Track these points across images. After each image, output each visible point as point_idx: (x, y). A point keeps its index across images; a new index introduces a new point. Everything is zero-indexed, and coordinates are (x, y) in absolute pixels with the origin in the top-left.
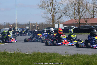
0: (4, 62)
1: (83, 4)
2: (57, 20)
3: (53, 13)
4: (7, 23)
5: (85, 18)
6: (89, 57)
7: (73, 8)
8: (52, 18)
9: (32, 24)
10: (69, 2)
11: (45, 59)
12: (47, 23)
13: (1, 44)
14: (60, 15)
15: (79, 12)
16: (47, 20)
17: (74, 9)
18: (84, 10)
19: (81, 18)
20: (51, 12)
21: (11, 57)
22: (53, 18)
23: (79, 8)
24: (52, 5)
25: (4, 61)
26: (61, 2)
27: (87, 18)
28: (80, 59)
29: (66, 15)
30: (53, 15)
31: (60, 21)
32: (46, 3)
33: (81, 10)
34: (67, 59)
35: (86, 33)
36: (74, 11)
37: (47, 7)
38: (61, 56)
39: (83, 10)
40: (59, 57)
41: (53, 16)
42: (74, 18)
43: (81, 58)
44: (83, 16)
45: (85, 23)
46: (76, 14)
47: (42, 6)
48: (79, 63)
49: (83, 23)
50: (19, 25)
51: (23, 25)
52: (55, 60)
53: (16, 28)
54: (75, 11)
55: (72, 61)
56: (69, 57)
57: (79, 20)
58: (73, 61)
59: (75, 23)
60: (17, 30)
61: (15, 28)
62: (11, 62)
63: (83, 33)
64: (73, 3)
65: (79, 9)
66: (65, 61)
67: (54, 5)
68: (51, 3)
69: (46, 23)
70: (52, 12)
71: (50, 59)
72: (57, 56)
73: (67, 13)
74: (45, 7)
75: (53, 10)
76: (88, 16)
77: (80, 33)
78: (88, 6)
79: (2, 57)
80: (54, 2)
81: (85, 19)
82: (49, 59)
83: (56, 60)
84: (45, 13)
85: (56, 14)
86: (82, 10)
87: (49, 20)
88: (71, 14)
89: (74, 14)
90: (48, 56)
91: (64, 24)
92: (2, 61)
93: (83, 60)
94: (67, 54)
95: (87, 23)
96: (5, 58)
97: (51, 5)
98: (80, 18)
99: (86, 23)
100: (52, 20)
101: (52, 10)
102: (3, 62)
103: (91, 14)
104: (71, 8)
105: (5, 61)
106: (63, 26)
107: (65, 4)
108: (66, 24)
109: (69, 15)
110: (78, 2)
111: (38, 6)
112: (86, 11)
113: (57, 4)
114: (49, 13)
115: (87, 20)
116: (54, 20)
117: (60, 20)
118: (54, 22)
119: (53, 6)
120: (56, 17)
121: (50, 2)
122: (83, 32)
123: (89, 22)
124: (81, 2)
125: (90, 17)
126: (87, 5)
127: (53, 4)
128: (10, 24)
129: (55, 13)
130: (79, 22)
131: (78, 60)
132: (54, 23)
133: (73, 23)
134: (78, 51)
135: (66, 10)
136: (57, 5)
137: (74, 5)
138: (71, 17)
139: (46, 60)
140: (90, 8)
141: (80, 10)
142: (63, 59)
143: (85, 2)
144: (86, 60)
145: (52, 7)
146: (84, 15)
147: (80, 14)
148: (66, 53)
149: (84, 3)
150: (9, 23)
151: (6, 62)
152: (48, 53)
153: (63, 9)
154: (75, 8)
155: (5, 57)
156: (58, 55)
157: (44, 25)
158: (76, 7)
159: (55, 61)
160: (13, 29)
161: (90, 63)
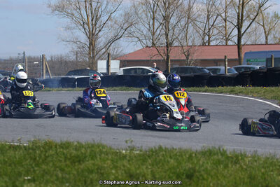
1: (179, 4)
2: (104, 50)
3: (91, 30)
5: (185, 44)
6: (194, 155)
7: (149, 15)
8: (88, 44)
12: (74, 57)
14: (111, 35)
15: (167, 29)
16: (76, 49)
17: (153, 19)
18: (183, 23)
19: (171, 44)
20: (86, 26)
22: (91, 44)
23: (168, 16)
24: (91, 4)
27: (190, 44)
28: (168, 162)
29: (131, 35)
30: (93, 35)
31: (111, 52)
33: (173, 20)
34: (128, 161)
36: (153, 24)
37: (74, 12)
38: (113, 153)
39: (179, 21)
40: (107, 155)
41: (92, 37)
42: (153, 44)
44: (179, 38)
45: (185, 58)
46: (158, 32)
49: (177, 58)
56: (135, 157)
57: (166, 49)
59: (154, 58)
64: (151, 2)
65: (166, 18)
69: (72, 58)
70: (91, 26)
71: (80, 159)
73: (132, 29)
74: (69, 11)
75: (92, 20)
76: (194, 38)
78: (195, 9)
81: (185, 49)
84: (68, 28)
85: (100, 31)
86: (175, 23)
87: (79, 48)
88: (145, 32)
89: (154, 34)
90: (75, 152)
91: (125, 61)
95: (190, 58)
97: (88, 5)
98: (169, 45)
99: (187, 59)
100: (89, 48)
103: (201, 32)
104: (144, 16)
106: (120, 67)
108: (128, 61)
109: (139, 35)
111: (49, 6)
112: (188, 23)
113: (105, 3)
114: (81, 27)
115: (191, 50)
116: (93, 50)
117: (111, 48)
118: (93, 53)
119: (94, 7)
123: (195, 56)
125: (198, 42)
126: (190, 8)
127: (93, 4)
129: (98, 29)
130: (168, 57)
132: (94, 57)
133: (149, 59)
135: (130, 21)
136: (103, 7)
137: (152, 7)
138: (144, 41)
140: (199, 15)
141: (169, 22)
142: (119, 162)
144: (184, 165)
145: (90, 12)
146: (181, 35)
147: (170, 34)
149: (181, 1)
152: (75, 143)
153: (122, 18)
154: (156, 16)
156: (104, 150)
157: (66, 62)
158: (158, 12)
161: (197, 174)
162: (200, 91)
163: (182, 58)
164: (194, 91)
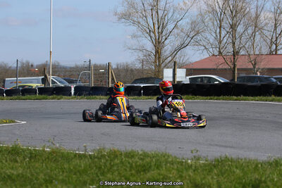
0: (13, 174)
1: (246, 12)
2: (170, 58)
3: (157, 38)
4: (24, 62)
5: (252, 53)
6: (260, 166)
7: (215, 23)
8: (154, 52)
9: (96, 66)
10: (204, 7)
11: (130, 170)
12: (140, 65)
13: (6, 123)
14: (177, 43)
15: (234, 37)
16: (142, 57)
17: (220, 27)
18: (250, 31)
19: (238, 52)
20: (152, 35)
21: (32, 160)
22: (157, 52)
23: (235, 25)
24: (157, 12)
25: (12, 171)
26: (182, 4)
27: (257, 53)
28: (234, 172)
29: (197, 43)
30: (159, 43)
31: (177, 60)
32: (140, 7)
33: (240, 29)
34: (194, 171)
35: (252, 96)
36: (220, 33)
37: (140, 20)
38: (179, 162)
39: (246, 29)
40: (172, 164)
41: (158, 45)
42: (220, 52)
43: (237, 168)
44: (246, 46)
45: (251, 67)
46: (225, 40)
47: (126, 16)
48: (229, 184)
49: (244, 67)
50: (57, 70)
51: (71, 68)
52: (159, 174)
53: (51, 78)
54: (223, 33)
55: (210, 177)
56: (201, 167)
57: (232, 57)
58: (212, 178)
59: (220, 67)
60: (53, 82)
61: (46, 76)
62: (32, 175)
63: (244, 97)
64: (218, 10)
65: (233, 27)
66: (190, 176)
67: (161, 13)
68: (155, 7)
69: (138, 66)
70: (157, 34)
71: (145, 169)
72: (167, 162)
73: (199, 37)
74: (135, 19)
75: (158, 28)
76: (261, 47)
77: (235, 97)
78: (262, 18)
79: (6, 161)
80: (162, 4)
81: (252, 57)
82: (144, 171)
83: (162, 172)
84: (134, 36)
85: (166, 39)
86: (242, 31)
87: (145, 56)
88: (211, 41)
89: (220, 42)
90: (141, 161)
91: (191, 69)
92: (7, 171)
93: (241, 175)
94: (195, 157)
95: (257, 67)
96: (16, 164)
97: (154, 13)
98: (235, 54)
99: (254, 67)
100: (155, 56)
101: (156, 26)
102: (9, 176)
103: (269, 41)
104: (211, 24)
105: (15, 173)
106: (187, 75)
107: (194, 11)
108: (195, 70)
109: (205, 44)
110: (231, 7)
111: (116, 14)
112: (255, 32)
113: (172, 11)
114: (147, 35)
115: (258, 59)
116: (159, 58)
117: (177, 56)
118: (159, 61)
119: (160, 15)
120: (168, 49)
121: (151, 5)
122: (245, 95)
123: (261, 65)
124: (239, 8)
125: (265, 50)
126: (257, 17)
127: (159, 12)
128: (32, 66)
129: (164, 37)
130: (235, 66)
131: (229, 175)
132: (160, 65)
133: (215, 67)
134: (229, 149)
135: (197, 29)
136: (170, 15)
137: (219, 15)
138: (211, 50)
139: (133, 172)
140: (266, 24)
141: (236, 30)
142: (185, 172)
143: (253, 6)
144: (250, 175)
145: (156, 19)
147: (237, 43)
148: (194, 154)
149: (248, 9)
150: (28, 63)
151: (18, 175)
152: (141, 153)
153: (189, 26)
154: (223, 24)
155: (17, 162)
156: (170, 160)
157: (132, 70)
158: (225, 20)
159: (161, 177)
160: (42, 79)
161: (263, 184)
162: (266, 101)
163: (249, 67)
164: (261, 100)
